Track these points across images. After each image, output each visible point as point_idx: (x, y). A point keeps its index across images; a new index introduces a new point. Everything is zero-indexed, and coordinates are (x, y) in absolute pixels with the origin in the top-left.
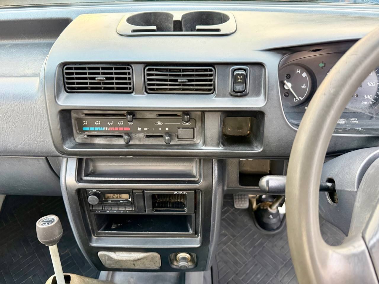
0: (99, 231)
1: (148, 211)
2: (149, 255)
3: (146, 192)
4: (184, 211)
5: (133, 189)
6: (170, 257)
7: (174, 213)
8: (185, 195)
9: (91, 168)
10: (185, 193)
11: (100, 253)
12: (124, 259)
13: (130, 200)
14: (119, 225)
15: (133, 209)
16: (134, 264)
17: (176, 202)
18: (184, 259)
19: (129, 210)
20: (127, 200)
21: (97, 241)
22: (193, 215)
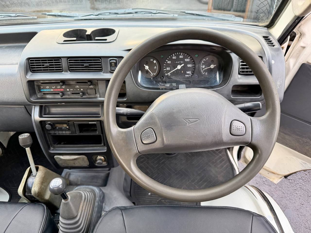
0: (54, 144)
1: (78, 133)
2: (80, 157)
3: (75, 123)
4: (96, 133)
5: (69, 121)
6: (92, 159)
7: (91, 134)
8: (95, 124)
9: (47, 111)
10: (95, 123)
11: (55, 157)
12: (67, 159)
13: (68, 127)
14: (65, 142)
15: (70, 132)
16: (74, 163)
17: (94, 129)
18: (100, 159)
19: (68, 133)
20: (66, 127)
21: (53, 150)
22: (102, 135)
